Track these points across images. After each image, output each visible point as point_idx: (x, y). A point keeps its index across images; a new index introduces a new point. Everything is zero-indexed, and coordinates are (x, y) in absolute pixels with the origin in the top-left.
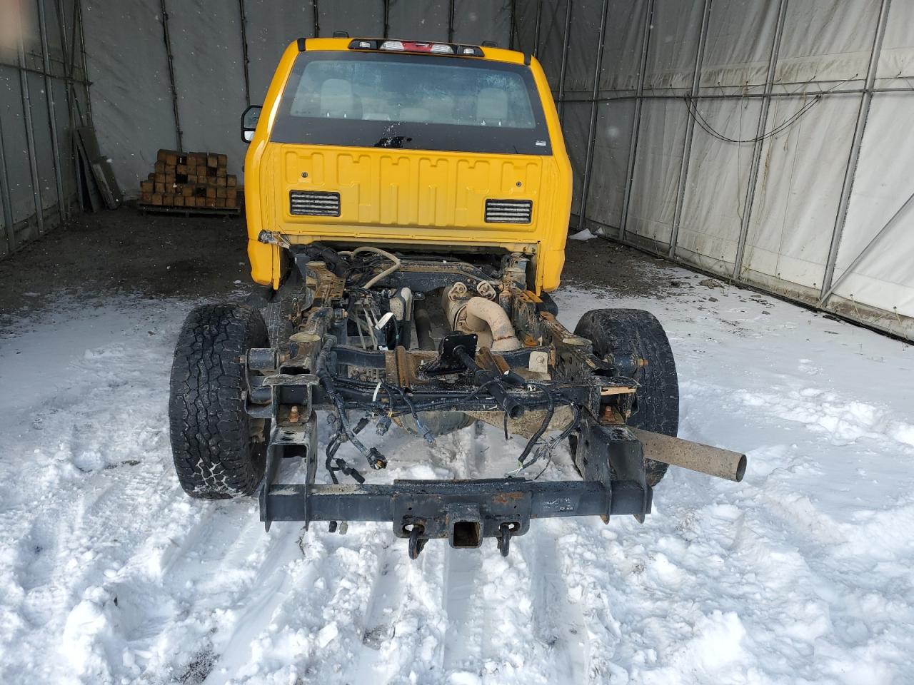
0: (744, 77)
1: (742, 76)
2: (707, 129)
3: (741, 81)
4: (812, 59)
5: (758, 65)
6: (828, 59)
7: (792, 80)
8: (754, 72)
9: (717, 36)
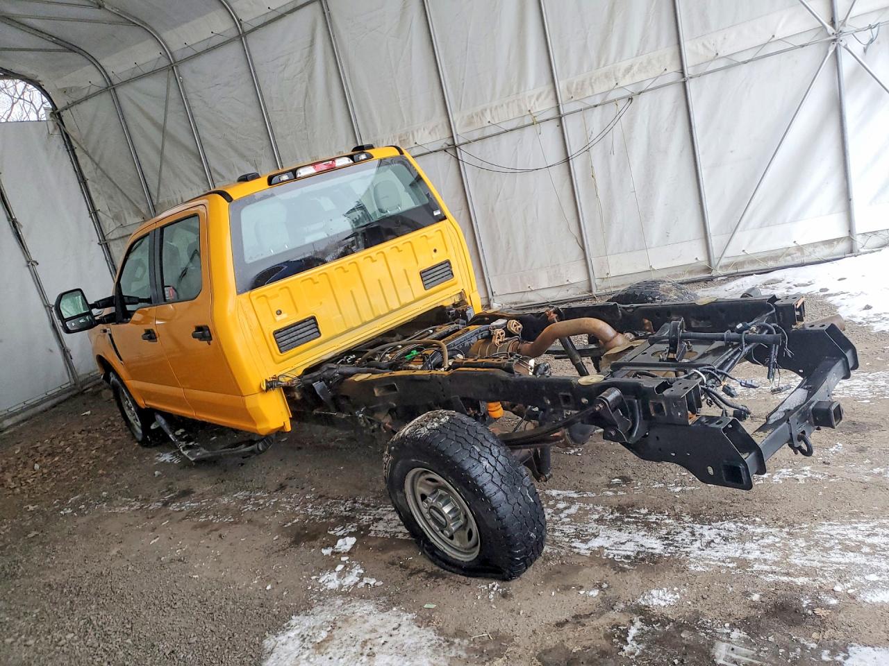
0: (523, 107)
1: (519, 106)
3: (520, 111)
4: (603, 70)
5: (536, 92)
6: (624, 64)
7: (589, 93)
8: (534, 100)
9: (463, 79)
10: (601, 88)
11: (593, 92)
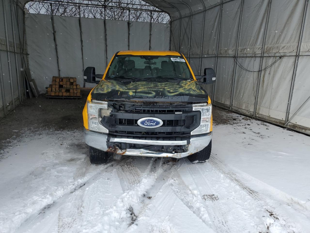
1: (253, 50)
2: (241, 67)
3: (253, 52)
4: (277, 45)
5: (259, 47)
6: (283, 45)
7: (271, 52)
8: (257, 49)
9: (244, 37)
10: (274, 51)
11: (272, 52)
